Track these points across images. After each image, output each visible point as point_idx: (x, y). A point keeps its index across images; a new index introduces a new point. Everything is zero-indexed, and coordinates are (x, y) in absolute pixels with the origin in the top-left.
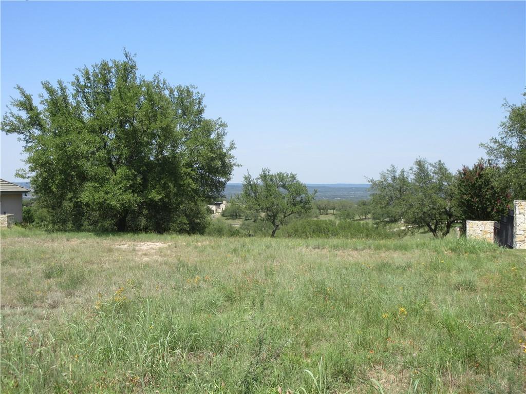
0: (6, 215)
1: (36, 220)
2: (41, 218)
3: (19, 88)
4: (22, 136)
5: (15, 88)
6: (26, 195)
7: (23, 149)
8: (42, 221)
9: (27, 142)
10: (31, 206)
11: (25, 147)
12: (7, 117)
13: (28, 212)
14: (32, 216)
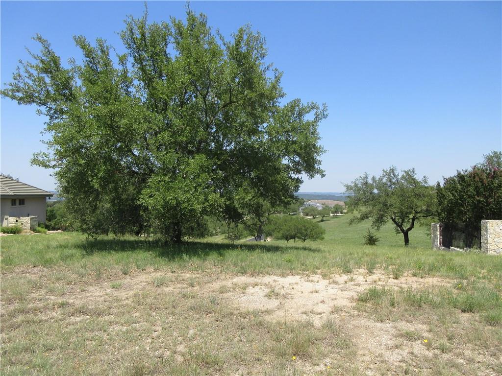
0: (29, 218)
1: (58, 218)
2: (61, 216)
3: (40, 39)
4: (43, 109)
5: (34, 38)
6: (50, 199)
7: (46, 126)
8: (62, 218)
9: (51, 118)
10: (54, 207)
11: (49, 124)
12: (20, 76)
13: (52, 211)
14: (55, 214)
